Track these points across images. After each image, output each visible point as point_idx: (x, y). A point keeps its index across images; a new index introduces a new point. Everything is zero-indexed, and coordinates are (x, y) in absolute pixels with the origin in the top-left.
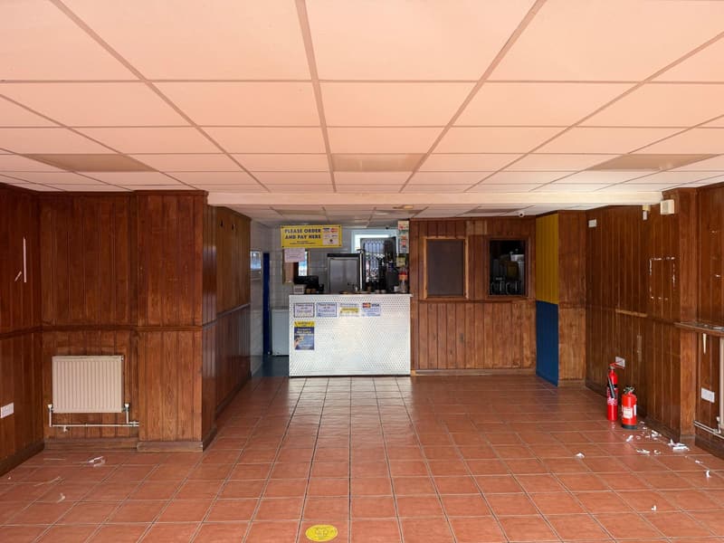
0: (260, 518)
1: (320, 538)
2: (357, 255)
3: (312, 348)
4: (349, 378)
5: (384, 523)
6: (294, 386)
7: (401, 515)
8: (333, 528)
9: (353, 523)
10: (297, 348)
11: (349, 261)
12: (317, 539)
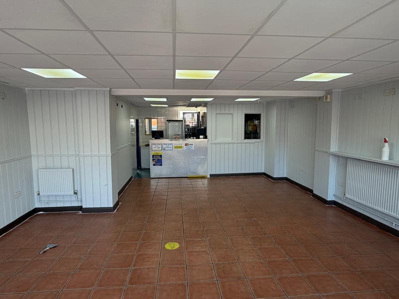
0: (144, 240)
1: (172, 248)
2: (182, 121)
3: (161, 165)
4: (179, 179)
5: (200, 240)
6: (153, 182)
7: (207, 237)
8: (177, 244)
9: (186, 242)
10: (154, 165)
11: (177, 124)
12: (170, 249)
